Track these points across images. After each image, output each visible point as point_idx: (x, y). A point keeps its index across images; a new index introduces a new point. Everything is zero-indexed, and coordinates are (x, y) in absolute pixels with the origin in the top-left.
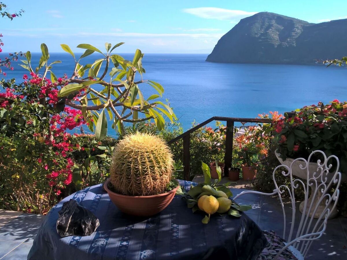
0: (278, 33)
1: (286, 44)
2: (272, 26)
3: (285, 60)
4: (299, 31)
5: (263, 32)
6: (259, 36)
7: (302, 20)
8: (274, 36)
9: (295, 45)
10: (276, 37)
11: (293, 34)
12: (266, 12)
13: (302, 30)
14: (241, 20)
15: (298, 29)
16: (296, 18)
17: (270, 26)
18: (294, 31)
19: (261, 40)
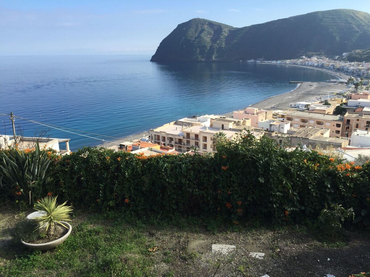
0: (209, 36)
1: (216, 46)
2: (205, 30)
5: (197, 36)
6: (194, 39)
8: (207, 38)
9: (223, 46)
10: (208, 40)
11: (222, 37)
12: (199, 19)
13: (229, 34)
14: (179, 25)
15: (225, 33)
17: (203, 30)
18: (222, 35)
19: (196, 43)
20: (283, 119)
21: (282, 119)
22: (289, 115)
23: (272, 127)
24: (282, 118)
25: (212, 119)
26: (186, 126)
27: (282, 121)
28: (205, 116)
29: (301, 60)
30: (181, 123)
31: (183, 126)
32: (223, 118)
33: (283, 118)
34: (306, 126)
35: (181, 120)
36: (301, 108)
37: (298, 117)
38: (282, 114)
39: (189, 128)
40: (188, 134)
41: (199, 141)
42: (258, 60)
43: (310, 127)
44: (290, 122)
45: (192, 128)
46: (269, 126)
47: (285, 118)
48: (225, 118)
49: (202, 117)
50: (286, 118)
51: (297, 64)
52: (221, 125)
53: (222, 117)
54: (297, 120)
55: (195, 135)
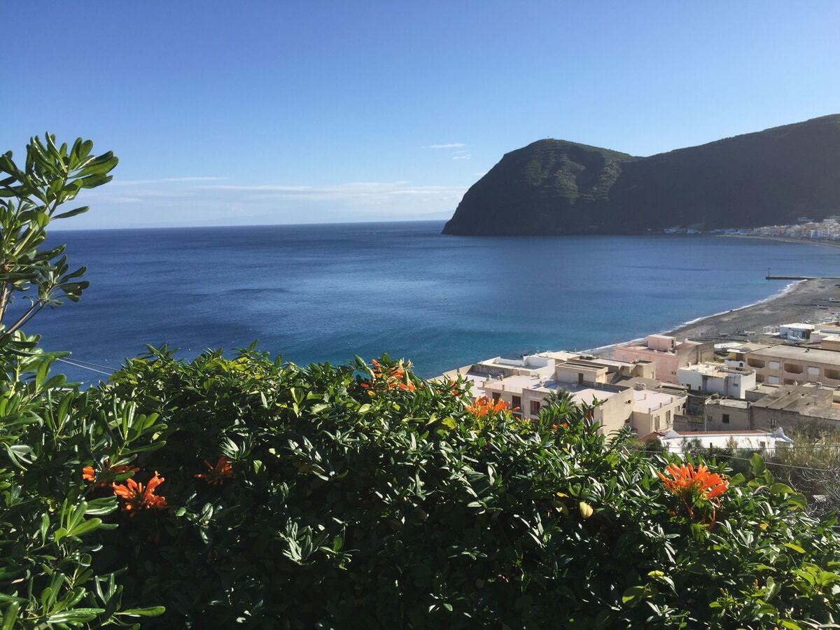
0: (574, 177)
1: (590, 197)
2: (564, 165)
3: (590, 227)
4: (613, 172)
5: (546, 177)
6: (539, 184)
7: (619, 151)
8: (568, 182)
9: (606, 198)
10: (572, 185)
11: (603, 178)
12: (551, 140)
13: (620, 171)
14: (506, 156)
15: (611, 169)
16: (608, 149)
17: (559, 165)
18: (605, 173)
19: (543, 192)
20: (741, 365)
21: (736, 364)
22: (754, 355)
23: (709, 381)
24: (737, 360)
25: (558, 361)
26: (494, 376)
27: (737, 369)
28: (543, 354)
29: (798, 227)
30: (485, 370)
31: (488, 377)
32: (588, 358)
33: (742, 362)
34: (794, 381)
35: (486, 363)
36: (792, 337)
37: (778, 360)
38: (738, 351)
39: (499, 382)
40: (496, 396)
41: (522, 412)
42: (690, 228)
43: (808, 385)
44: (755, 370)
45: (507, 381)
46: (701, 379)
47: (744, 361)
48: (591, 359)
49: (536, 356)
50: (747, 360)
51: (789, 237)
52: (577, 376)
53: (585, 356)
54: (774, 366)
55: (514, 397)
